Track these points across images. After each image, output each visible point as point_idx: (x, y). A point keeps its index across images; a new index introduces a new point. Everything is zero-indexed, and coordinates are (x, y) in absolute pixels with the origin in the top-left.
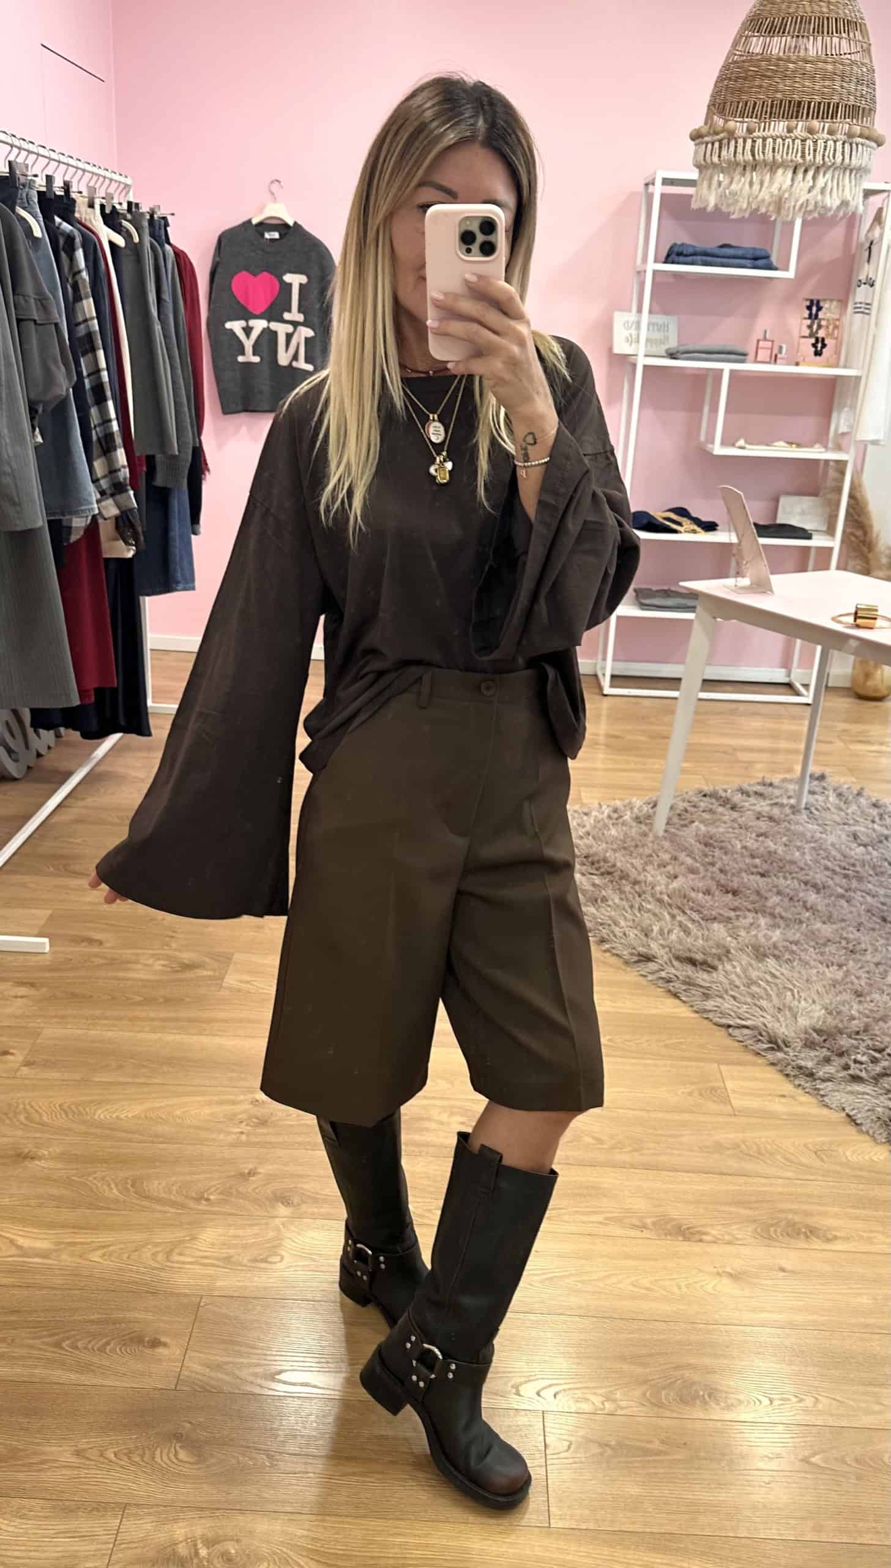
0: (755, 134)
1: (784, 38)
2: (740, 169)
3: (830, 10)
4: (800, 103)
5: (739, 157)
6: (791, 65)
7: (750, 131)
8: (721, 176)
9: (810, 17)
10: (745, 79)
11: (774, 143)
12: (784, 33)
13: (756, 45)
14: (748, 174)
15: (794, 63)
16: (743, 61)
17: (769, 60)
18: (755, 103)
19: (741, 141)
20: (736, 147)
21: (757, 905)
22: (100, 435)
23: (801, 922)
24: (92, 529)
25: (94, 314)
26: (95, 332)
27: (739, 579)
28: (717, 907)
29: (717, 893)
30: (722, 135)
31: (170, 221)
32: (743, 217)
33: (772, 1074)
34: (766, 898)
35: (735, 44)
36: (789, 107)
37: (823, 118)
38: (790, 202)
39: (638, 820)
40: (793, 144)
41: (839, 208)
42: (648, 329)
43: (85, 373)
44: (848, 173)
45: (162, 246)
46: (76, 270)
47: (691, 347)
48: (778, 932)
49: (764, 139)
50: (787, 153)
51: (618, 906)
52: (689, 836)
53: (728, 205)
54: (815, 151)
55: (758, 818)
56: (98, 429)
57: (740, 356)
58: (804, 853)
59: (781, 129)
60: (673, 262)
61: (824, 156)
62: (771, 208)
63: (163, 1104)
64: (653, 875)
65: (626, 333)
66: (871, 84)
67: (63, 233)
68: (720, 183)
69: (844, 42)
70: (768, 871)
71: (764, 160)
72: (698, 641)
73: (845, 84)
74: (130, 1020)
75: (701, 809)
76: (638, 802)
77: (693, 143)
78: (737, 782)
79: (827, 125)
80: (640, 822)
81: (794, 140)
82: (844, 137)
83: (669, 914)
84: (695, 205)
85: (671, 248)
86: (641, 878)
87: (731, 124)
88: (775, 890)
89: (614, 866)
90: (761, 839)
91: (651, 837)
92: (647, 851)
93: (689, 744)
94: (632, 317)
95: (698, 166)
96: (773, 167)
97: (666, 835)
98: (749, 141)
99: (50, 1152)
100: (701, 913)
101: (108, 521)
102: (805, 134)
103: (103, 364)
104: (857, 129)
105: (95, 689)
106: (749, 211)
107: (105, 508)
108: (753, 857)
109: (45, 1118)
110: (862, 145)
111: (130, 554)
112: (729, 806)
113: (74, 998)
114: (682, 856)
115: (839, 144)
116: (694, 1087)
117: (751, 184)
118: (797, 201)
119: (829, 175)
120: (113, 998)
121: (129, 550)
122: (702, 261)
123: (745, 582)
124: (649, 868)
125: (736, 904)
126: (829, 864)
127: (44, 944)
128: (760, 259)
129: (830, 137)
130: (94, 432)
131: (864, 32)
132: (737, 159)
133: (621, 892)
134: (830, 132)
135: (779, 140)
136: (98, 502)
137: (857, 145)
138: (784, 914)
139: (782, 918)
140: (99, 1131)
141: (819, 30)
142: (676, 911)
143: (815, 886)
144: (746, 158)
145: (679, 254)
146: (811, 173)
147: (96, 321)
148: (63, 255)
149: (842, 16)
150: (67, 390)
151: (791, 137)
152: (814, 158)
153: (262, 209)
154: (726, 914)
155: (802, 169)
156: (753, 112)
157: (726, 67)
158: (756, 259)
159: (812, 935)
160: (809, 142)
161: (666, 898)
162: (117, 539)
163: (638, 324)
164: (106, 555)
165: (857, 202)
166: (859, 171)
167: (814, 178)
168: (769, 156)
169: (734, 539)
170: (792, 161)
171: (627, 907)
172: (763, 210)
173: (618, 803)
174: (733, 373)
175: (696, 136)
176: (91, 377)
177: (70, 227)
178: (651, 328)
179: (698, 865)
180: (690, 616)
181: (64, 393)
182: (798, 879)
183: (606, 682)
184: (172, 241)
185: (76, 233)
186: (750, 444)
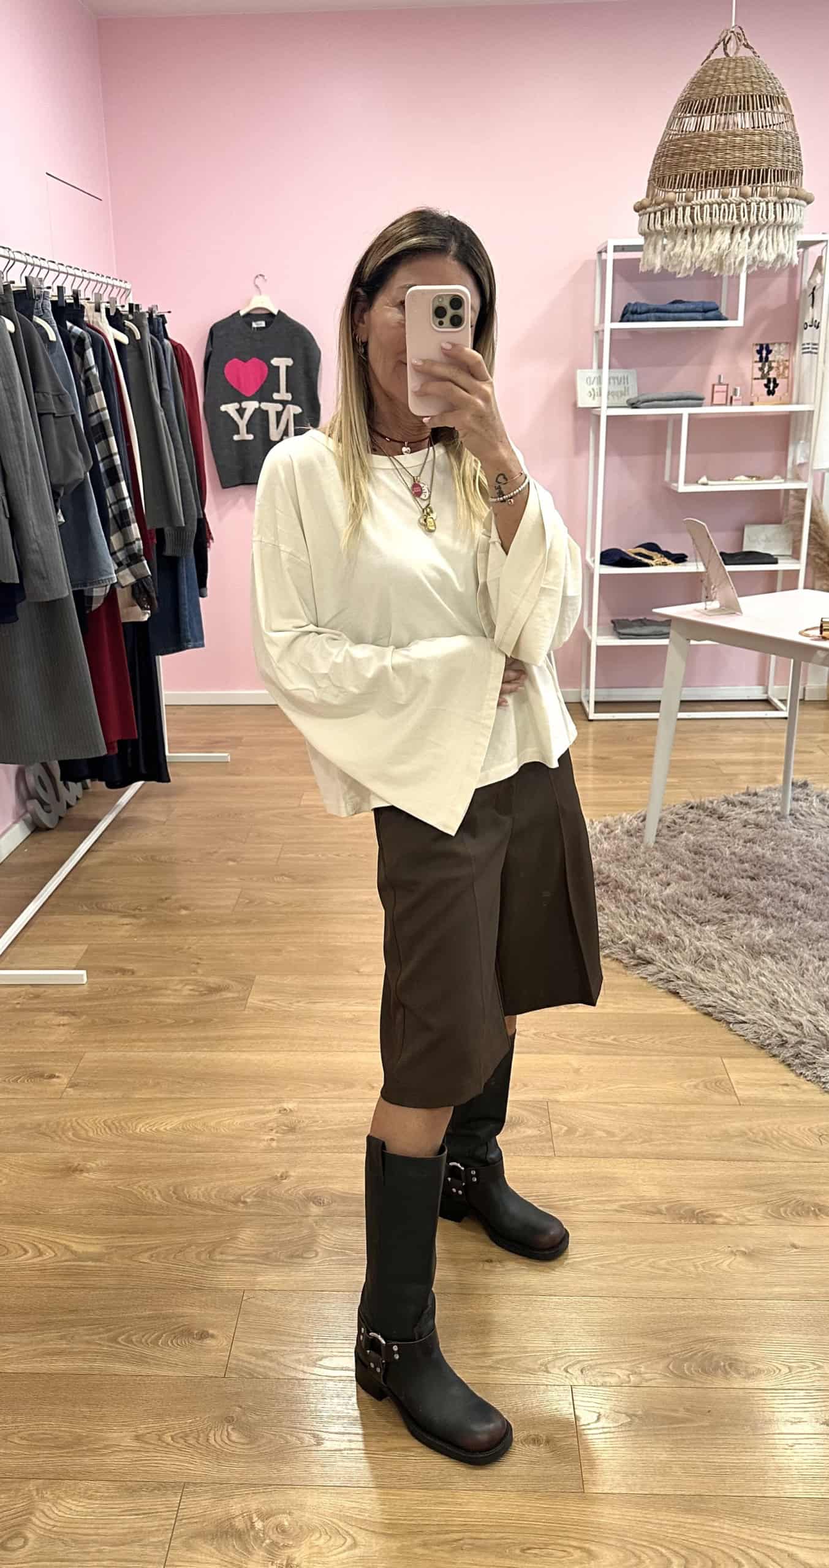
0: (693, 202)
1: (714, 117)
2: (681, 234)
3: (753, 89)
4: (732, 171)
5: (680, 223)
6: (721, 140)
7: (688, 200)
8: (665, 241)
9: (736, 97)
10: (681, 154)
11: (711, 209)
12: (713, 111)
13: (690, 123)
14: (689, 238)
15: (723, 137)
16: (678, 140)
17: (700, 137)
18: (691, 175)
19: (680, 209)
20: (677, 214)
21: (749, 906)
22: (115, 512)
23: (793, 921)
24: (111, 597)
25: (105, 405)
26: (107, 421)
27: (708, 603)
28: (711, 910)
29: (709, 898)
30: (663, 205)
31: (167, 319)
32: (688, 275)
33: (772, 1064)
34: (758, 900)
35: (669, 125)
36: (723, 175)
37: (754, 183)
38: (730, 259)
39: (629, 833)
40: (729, 208)
41: (776, 260)
42: (609, 383)
43: (99, 458)
44: (781, 229)
45: (161, 342)
46: (87, 367)
47: (650, 397)
48: (771, 931)
49: (702, 206)
50: (724, 217)
51: (614, 914)
52: (679, 845)
53: (674, 266)
54: (749, 212)
55: (745, 826)
56: (113, 507)
57: (698, 401)
58: (792, 856)
59: (716, 196)
60: (628, 321)
61: (757, 216)
62: (714, 266)
63: (198, 1116)
64: (648, 885)
65: (590, 388)
66: (797, 149)
67: (74, 335)
68: (664, 247)
69: (769, 115)
70: (758, 875)
71: (703, 224)
72: (675, 664)
73: (772, 152)
74: (164, 1040)
75: (689, 820)
76: (627, 817)
77: (637, 214)
78: (722, 793)
79: (759, 189)
80: (631, 835)
81: (729, 205)
82: (775, 199)
83: (664, 918)
84: (643, 268)
85: (626, 307)
86: (636, 886)
87: (671, 195)
88: (765, 892)
89: (608, 877)
90: (748, 844)
91: (642, 849)
92: (640, 862)
93: (671, 761)
94: (593, 373)
95: (643, 234)
96: (712, 230)
97: (657, 845)
98: (688, 209)
99: (97, 1165)
100: (696, 916)
101: (125, 589)
102: (739, 199)
103: (115, 449)
104: (787, 191)
105: (119, 742)
106: (693, 269)
107: (123, 577)
108: (742, 862)
109: (91, 1134)
110: (793, 204)
111: (146, 618)
112: (715, 816)
113: (114, 1024)
114: (674, 865)
115: (771, 205)
116: (698, 1080)
117: (693, 246)
118: (736, 258)
119: (763, 232)
120: (147, 1022)
121: (145, 614)
122: (656, 317)
123: (715, 605)
124: (641, 877)
125: (729, 906)
126: (816, 864)
127: (82, 975)
128: (710, 311)
129: (762, 200)
130: (110, 510)
131: (787, 105)
132: (679, 224)
133: (617, 900)
134: (763, 195)
135: (715, 206)
136: (116, 572)
137: (788, 204)
138: (775, 914)
139: (774, 917)
140: (142, 1143)
141: (744, 108)
142: (671, 916)
143: (804, 886)
144: (687, 224)
145: (634, 313)
146: (747, 233)
147: (107, 411)
148: (76, 356)
149: (765, 92)
150: (85, 473)
151: (726, 202)
152: (749, 218)
153: (249, 302)
154: (719, 917)
155: (740, 229)
156: (690, 183)
157: (663, 145)
158: (705, 311)
159: (804, 932)
160: (743, 205)
161: (660, 904)
162: (133, 605)
163: (600, 380)
164: (124, 620)
165: (792, 255)
166: (794, 227)
167: (751, 235)
168: (707, 220)
169: (702, 568)
170: (728, 223)
171: (623, 914)
172: (706, 268)
173: (609, 819)
174: (690, 415)
175: (639, 208)
176: (105, 461)
177: (81, 330)
178: (612, 381)
179: (689, 872)
180: (665, 642)
181: (83, 476)
182: (787, 880)
183: (591, 708)
184: (170, 336)
185: (86, 335)
186: (711, 480)
